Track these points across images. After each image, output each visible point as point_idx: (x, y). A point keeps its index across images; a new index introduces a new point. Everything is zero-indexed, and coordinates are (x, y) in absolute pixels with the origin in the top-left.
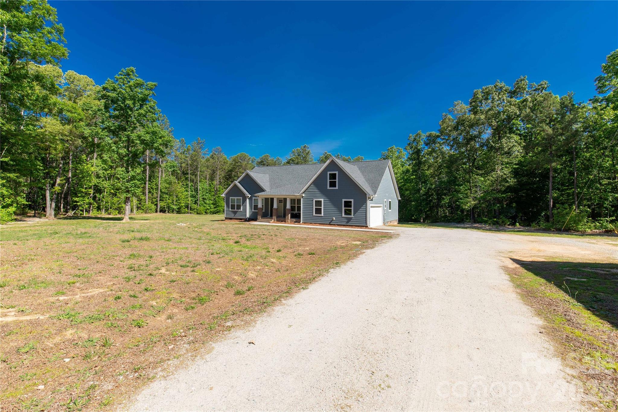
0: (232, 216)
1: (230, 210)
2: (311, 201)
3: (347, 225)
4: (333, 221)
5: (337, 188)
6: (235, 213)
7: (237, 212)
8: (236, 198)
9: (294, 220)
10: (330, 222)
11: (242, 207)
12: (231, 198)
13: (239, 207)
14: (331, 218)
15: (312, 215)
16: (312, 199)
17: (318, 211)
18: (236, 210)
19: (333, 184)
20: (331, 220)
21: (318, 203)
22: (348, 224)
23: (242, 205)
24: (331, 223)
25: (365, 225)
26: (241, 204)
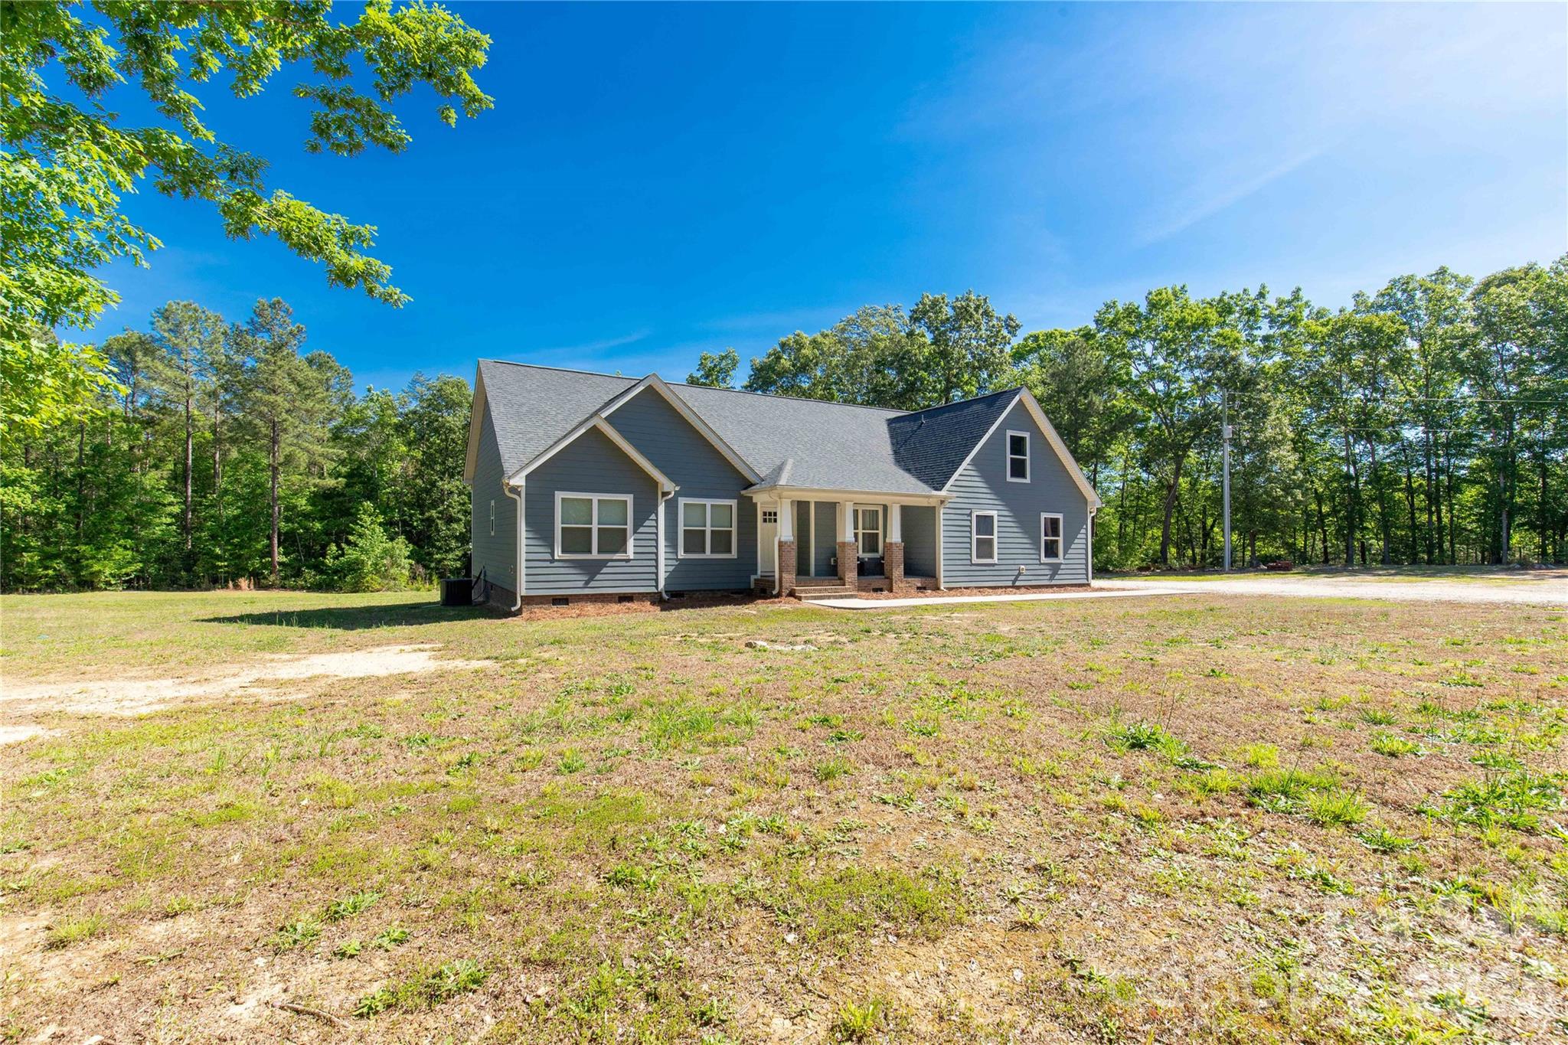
0: (573, 583)
1: (558, 553)
2: (966, 517)
3: (1052, 586)
4: (1020, 578)
5: (1028, 480)
6: (592, 569)
7: (603, 563)
8: (596, 497)
9: (917, 582)
10: (1014, 581)
11: (630, 543)
12: (559, 495)
13: (614, 540)
14: (1016, 567)
15: (968, 562)
16: (968, 512)
17: (985, 548)
18: (595, 555)
19: (1018, 469)
20: (1016, 573)
21: (985, 524)
22: (1054, 582)
23: (635, 532)
24: (1017, 584)
25: (1085, 582)
26: (630, 527)
